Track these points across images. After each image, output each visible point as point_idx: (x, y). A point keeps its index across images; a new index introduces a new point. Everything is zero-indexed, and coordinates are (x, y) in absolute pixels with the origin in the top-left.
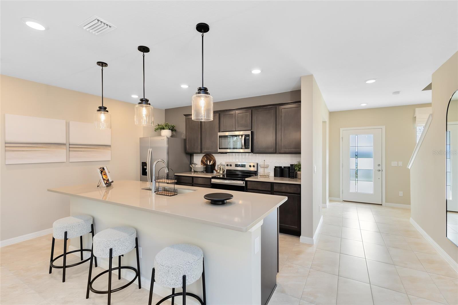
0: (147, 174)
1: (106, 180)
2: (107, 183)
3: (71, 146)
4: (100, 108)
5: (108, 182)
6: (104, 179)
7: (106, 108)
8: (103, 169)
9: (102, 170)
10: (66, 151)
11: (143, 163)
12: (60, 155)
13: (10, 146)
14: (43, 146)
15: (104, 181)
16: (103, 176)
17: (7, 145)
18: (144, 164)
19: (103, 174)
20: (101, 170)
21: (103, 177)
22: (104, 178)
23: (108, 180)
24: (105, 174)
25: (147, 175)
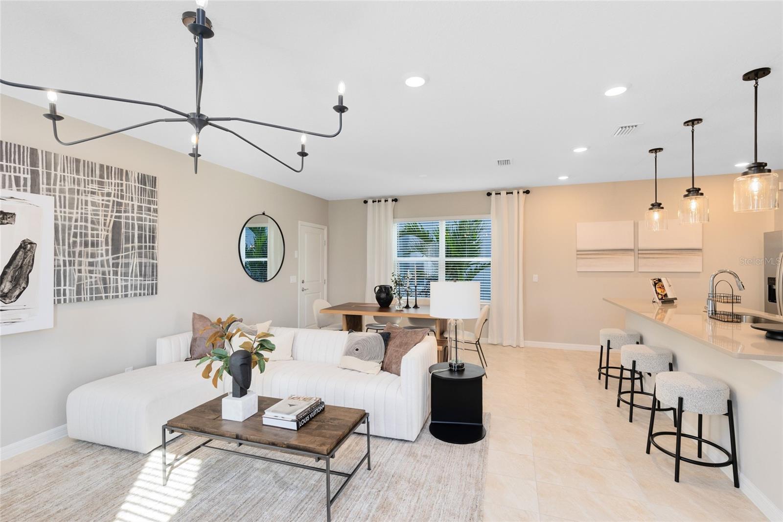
0: (776, 300)
1: (662, 295)
2: (662, 298)
3: (640, 252)
4: (653, 205)
5: (664, 298)
6: (658, 294)
7: (661, 204)
8: (660, 280)
9: (657, 282)
10: (633, 258)
11: (769, 279)
12: (627, 263)
13: (582, 253)
14: (610, 253)
15: (658, 296)
16: (657, 289)
17: (578, 253)
18: (771, 282)
19: (657, 286)
20: (655, 282)
21: (656, 291)
22: (659, 291)
23: (666, 295)
24: (662, 287)
25: (776, 302)
